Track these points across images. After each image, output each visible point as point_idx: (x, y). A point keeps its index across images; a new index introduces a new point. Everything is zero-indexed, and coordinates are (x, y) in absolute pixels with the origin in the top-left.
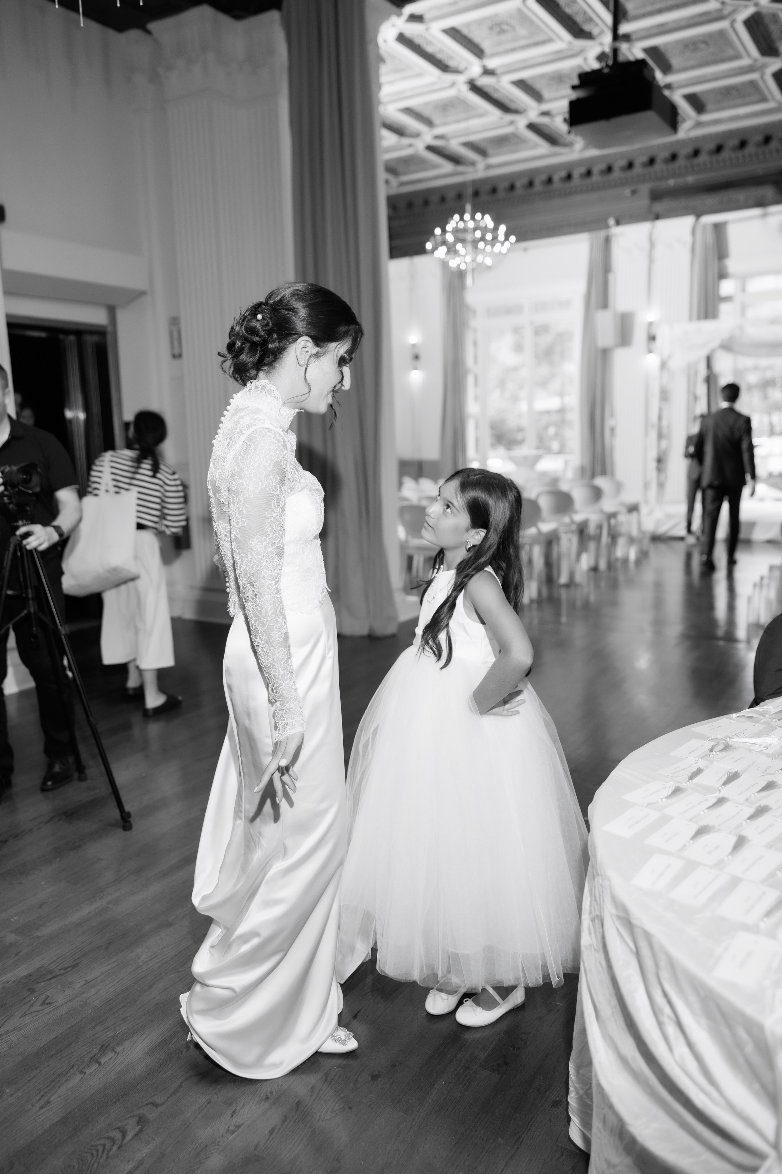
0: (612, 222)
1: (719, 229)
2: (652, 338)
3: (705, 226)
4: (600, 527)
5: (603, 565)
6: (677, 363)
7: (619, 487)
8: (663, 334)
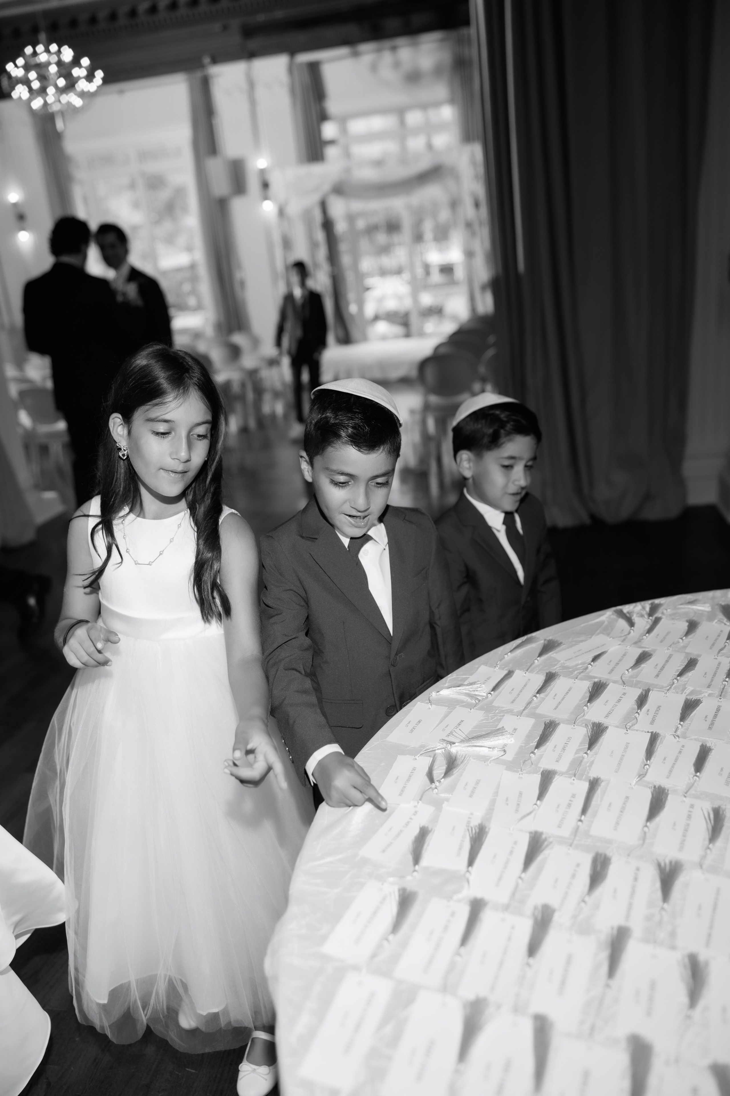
0: (207, 60)
1: (314, 68)
2: (266, 185)
3: (301, 65)
4: (243, 385)
5: (252, 424)
6: (294, 209)
7: (256, 342)
8: (276, 180)
